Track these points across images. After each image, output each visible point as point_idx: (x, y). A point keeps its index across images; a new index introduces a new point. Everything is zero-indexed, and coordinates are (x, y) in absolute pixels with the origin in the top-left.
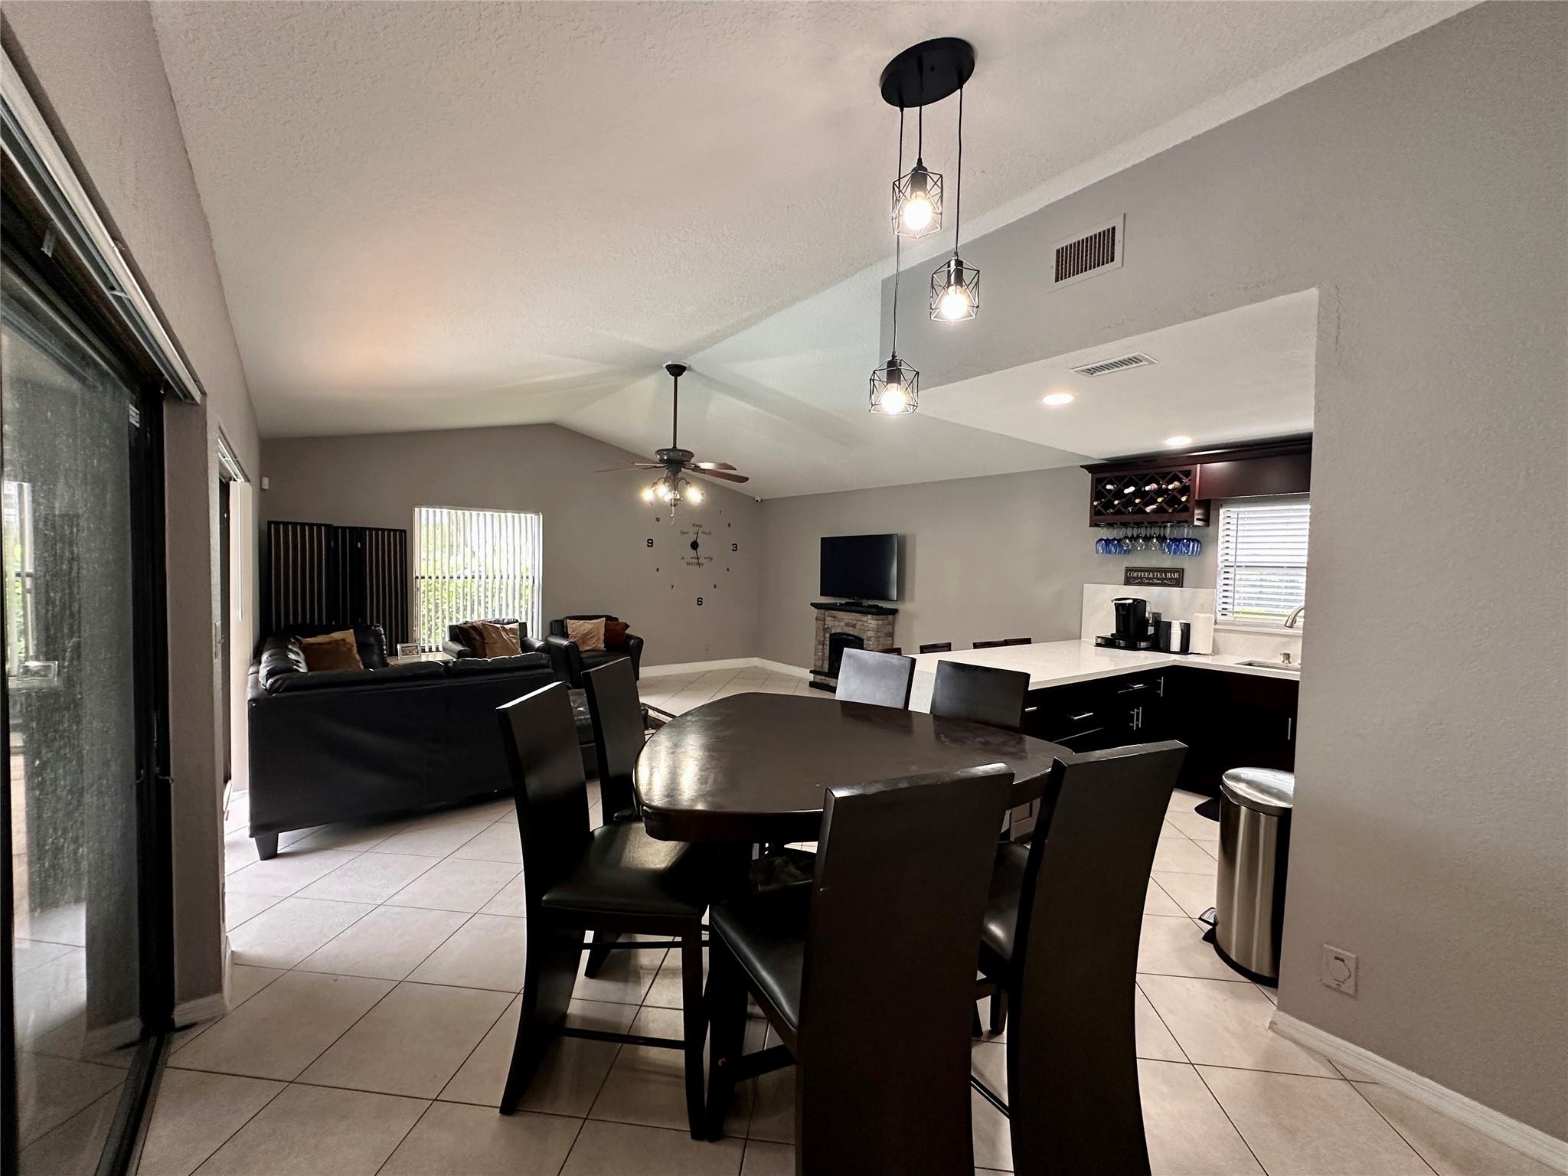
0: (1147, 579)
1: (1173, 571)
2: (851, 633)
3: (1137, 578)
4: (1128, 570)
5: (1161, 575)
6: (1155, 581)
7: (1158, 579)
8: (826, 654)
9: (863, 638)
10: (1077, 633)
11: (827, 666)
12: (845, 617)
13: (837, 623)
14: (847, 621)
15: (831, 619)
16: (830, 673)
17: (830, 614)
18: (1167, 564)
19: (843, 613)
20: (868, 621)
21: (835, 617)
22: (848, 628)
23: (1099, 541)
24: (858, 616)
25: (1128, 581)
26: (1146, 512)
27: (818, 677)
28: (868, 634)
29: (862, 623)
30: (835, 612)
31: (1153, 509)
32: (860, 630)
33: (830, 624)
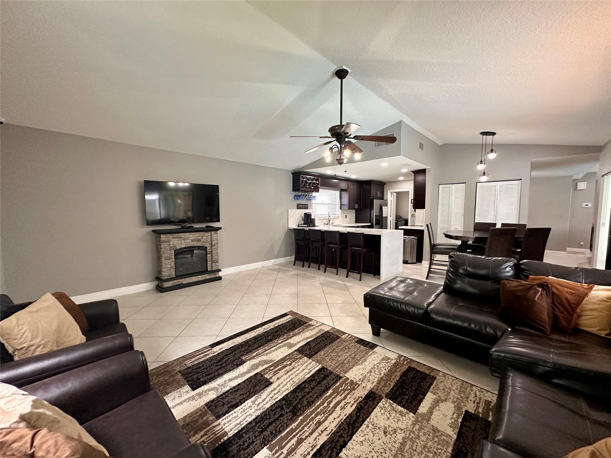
2: (196, 245)
4: (298, 204)
8: (173, 265)
9: (206, 246)
10: (287, 226)
11: (174, 273)
12: (191, 236)
13: (183, 241)
14: (193, 238)
15: (176, 239)
16: (178, 277)
17: (175, 236)
18: (304, 203)
19: (189, 233)
20: (213, 235)
21: (181, 238)
22: (193, 243)
23: (296, 195)
24: (202, 233)
25: (298, 208)
26: (311, 188)
27: (171, 282)
28: (213, 242)
29: (206, 237)
30: (180, 234)
31: (313, 188)
32: (204, 242)
33: (176, 243)
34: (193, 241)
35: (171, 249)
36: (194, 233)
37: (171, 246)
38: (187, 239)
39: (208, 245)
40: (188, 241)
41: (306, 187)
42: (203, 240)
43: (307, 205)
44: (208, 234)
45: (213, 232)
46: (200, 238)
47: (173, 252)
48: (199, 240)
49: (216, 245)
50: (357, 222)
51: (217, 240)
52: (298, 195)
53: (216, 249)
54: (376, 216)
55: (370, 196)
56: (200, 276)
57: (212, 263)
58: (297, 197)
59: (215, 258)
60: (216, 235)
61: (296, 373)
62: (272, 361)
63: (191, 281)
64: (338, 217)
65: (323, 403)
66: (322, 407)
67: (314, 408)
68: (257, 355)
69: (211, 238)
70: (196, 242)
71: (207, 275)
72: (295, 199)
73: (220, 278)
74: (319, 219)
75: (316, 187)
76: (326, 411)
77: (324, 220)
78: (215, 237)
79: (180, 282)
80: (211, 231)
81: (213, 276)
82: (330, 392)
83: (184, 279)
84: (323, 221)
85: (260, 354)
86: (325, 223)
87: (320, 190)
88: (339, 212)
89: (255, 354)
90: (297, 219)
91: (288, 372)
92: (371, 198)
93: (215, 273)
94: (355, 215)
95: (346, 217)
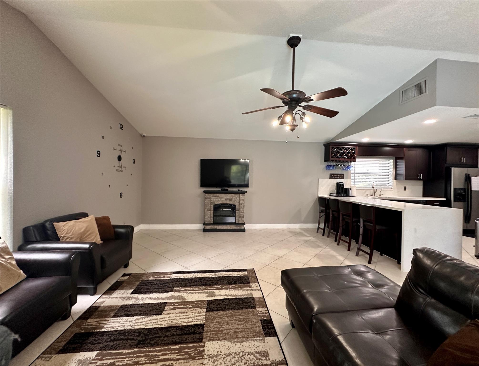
2: (228, 203)
5: (339, 176)
8: (212, 214)
9: (236, 204)
10: (317, 194)
11: (212, 220)
12: (225, 196)
13: (219, 199)
14: (226, 198)
15: (215, 198)
16: (215, 223)
17: (214, 196)
18: (340, 173)
19: (224, 194)
20: (240, 197)
21: (218, 197)
22: (226, 201)
23: (328, 166)
24: (233, 195)
25: (331, 177)
26: (345, 158)
27: (209, 226)
28: (241, 202)
29: (235, 198)
30: (218, 194)
31: (347, 157)
32: (234, 201)
33: (215, 200)
34: (226, 200)
35: (211, 203)
36: (227, 194)
37: (212, 202)
38: (222, 198)
39: (237, 204)
40: (223, 199)
41: (338, 157)
42: (233, 200)
43: (343, 175)
44: (237, 196)
45: (241, 195)
46: (231, 198)
47: (213, 206)
48: (230, 200)
49: (243, 204)
50: (424, 195)
51: (244, 201)
52: (329, 165)
53: (242, 208)
54: (455, 189)
55: (446, 163)
56: (229, 226)
57: (239, 218)
58: (328, 167)
59: (241, 214)
60: (243, 197)
61: (181, 317)
62: (185, 299)
63: (222, 228)
64: (392, 188)
65: (160, 351)
66: (155, 353)
67: (152, 349)
68: (185, 290)
69: (239, 199)
70: (228, 201)
71: (234, 226)
72: (327, 169)
73: (244, 230)
74: (356, 190)
75: (351, 156)
76: (152, 359)
77: (368, 191)
78: (242, 199)
79: (215, 228)
80: (239, 193)
81: (239, 228)
82: (177, 347)
83: (217, 226)
84: (365, 192)
85: (187, 291)
86: (368, 195)
87: (357, 159)
88: (392, 182)
89: (184, 289)
90: (329, 188)
91: (180, 313)
92: (446, 165)
93: (240, 226)
94: (422, 187)
95: (405, 189)
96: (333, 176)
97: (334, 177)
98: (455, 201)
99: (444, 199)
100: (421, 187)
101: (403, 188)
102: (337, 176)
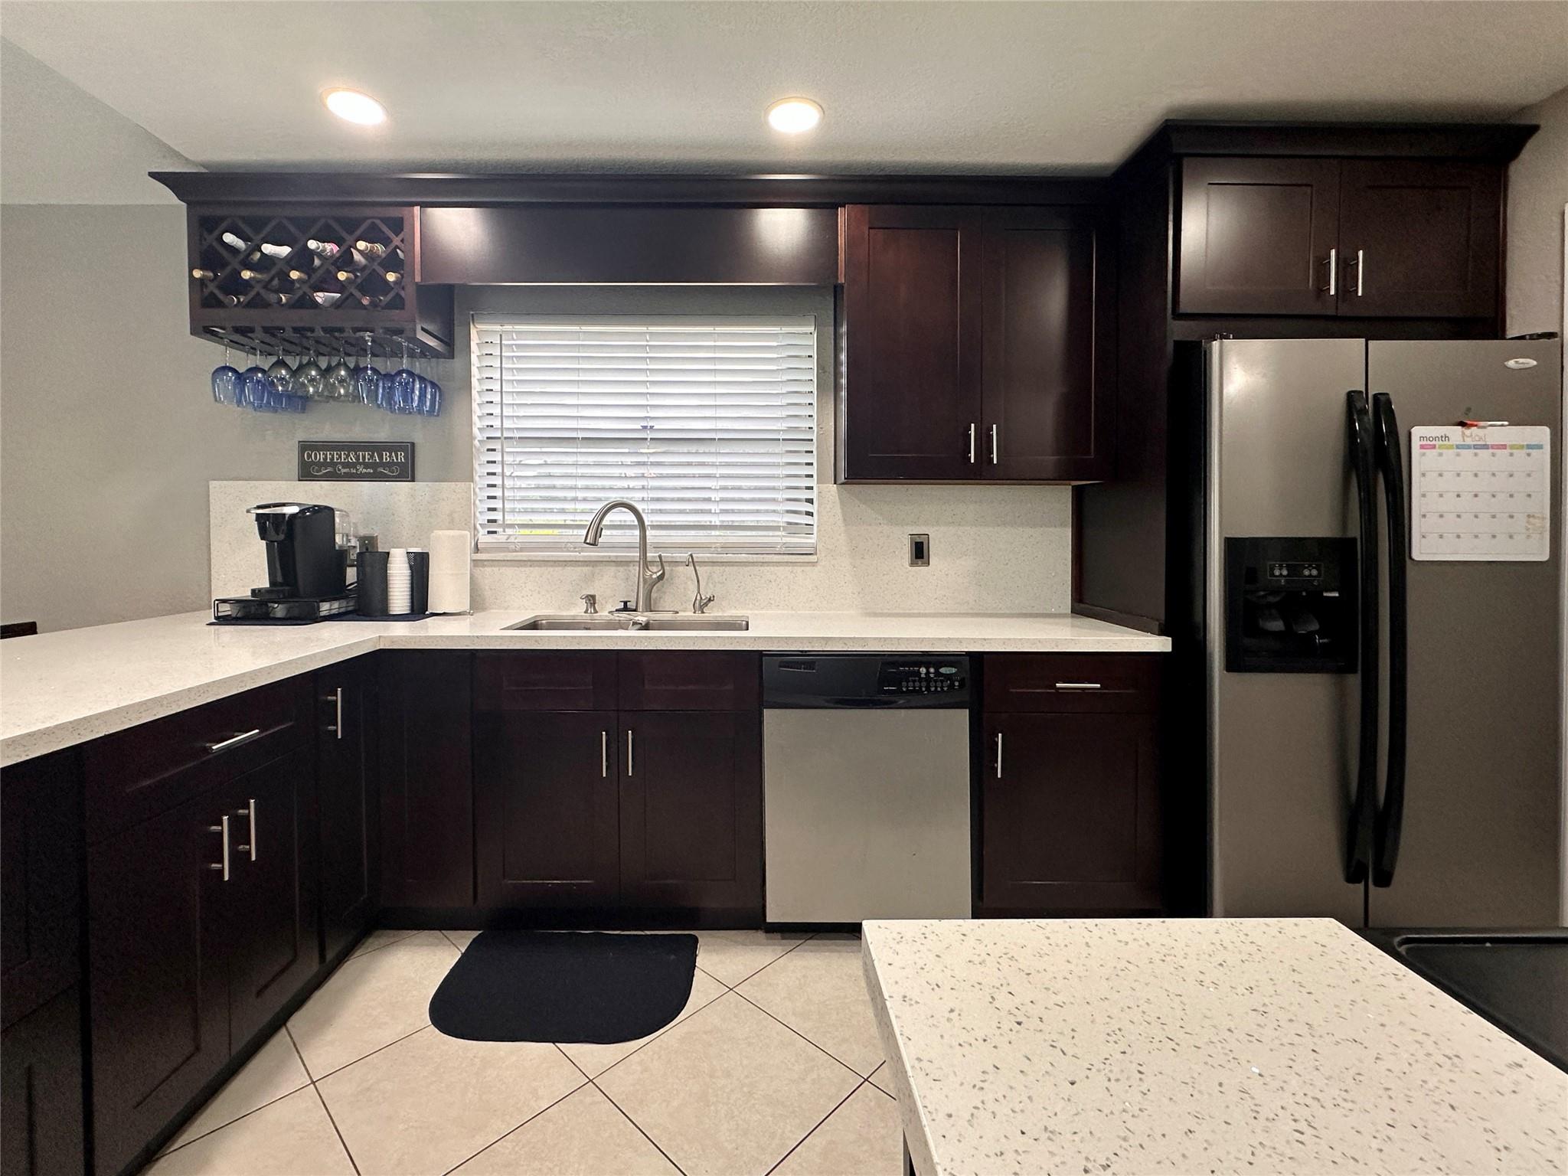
0: (346, 465)
1: (393, 447)
3: (325, 464)
4: (305, 447)
5: (372, 456)
6: (362, 470)
7: (367, 466)
18: (382, 435)
25: (306, 472)
43: (410, 449)
50: (1079, 606)
55: (1173, 309)
64: (814, 549)
86: (591, 602)
88: (815, 503)
92: (1178, 331)
94: (1067, 533)
95: (920, 552)
96: (321, 457)
97: (333, 464)
98: (1233, 664)
99: (1160, 644)
100: (1063, 538)
101: (906, 551)
102: (352, 458)
